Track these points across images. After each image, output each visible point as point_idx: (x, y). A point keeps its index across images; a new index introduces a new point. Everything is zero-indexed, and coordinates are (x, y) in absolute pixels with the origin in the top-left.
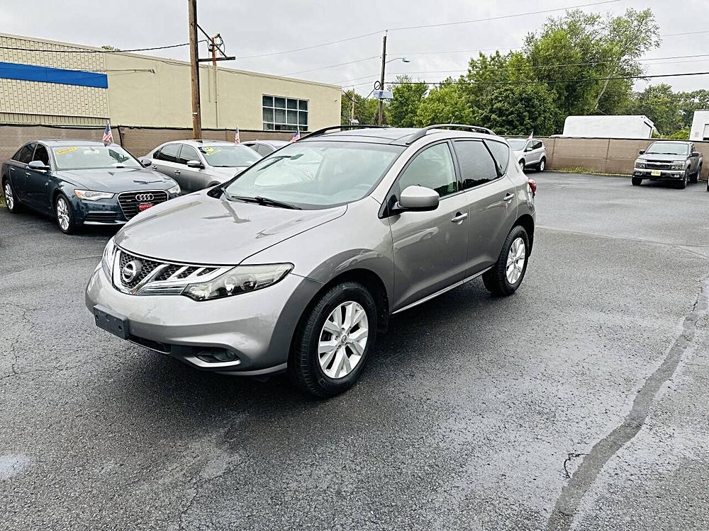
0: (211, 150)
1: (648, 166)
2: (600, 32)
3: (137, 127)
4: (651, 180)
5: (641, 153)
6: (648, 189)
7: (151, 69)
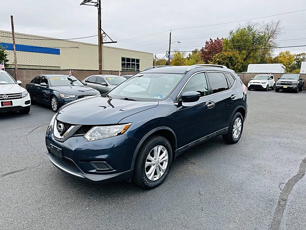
0: (110, 78)
1: (282, 84)
2: (259, 29)
4: (283, 90)
5: (279, 79)
7: (77, 47)
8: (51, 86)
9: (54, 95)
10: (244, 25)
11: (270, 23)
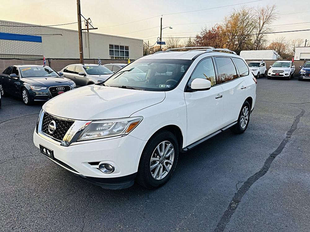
3: (56, 59)
7: (60, 34)
8: (22, 77)
9: (24, 87)
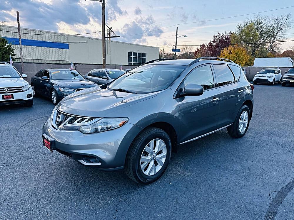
0: (111, 72)
1: (289, 78)
2: (268, 23)
3: (82, 64)
4: (290, 84)
5: (286, 73)
6: (289, 88)
7: (85, 41)
8: (52, 80)
9: (54, 88)
10: (252, 19)
11: (279, 17)
